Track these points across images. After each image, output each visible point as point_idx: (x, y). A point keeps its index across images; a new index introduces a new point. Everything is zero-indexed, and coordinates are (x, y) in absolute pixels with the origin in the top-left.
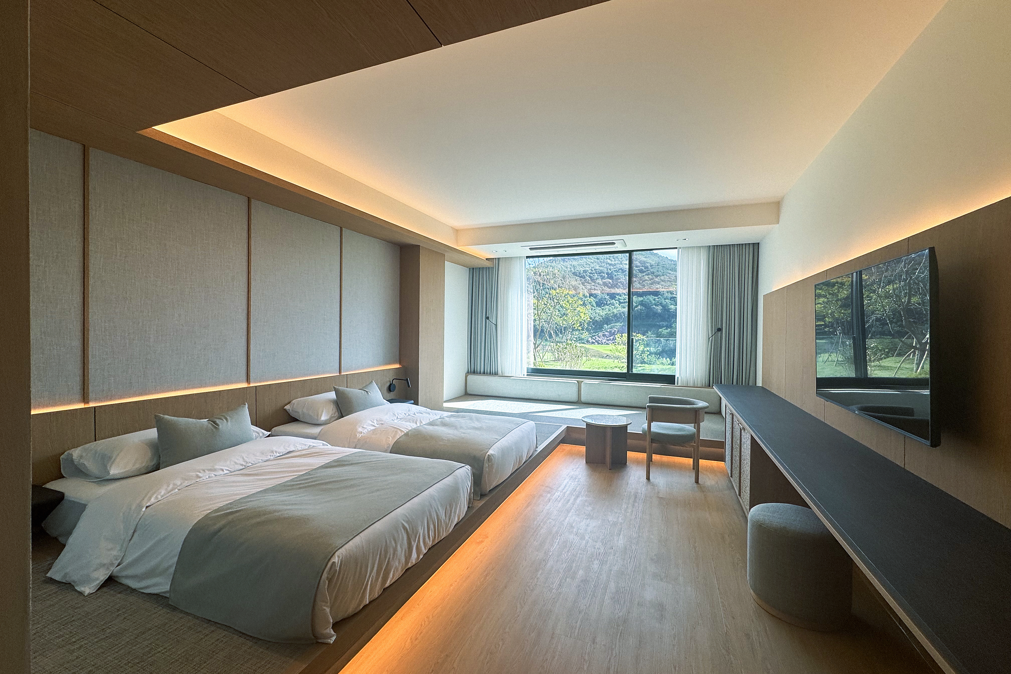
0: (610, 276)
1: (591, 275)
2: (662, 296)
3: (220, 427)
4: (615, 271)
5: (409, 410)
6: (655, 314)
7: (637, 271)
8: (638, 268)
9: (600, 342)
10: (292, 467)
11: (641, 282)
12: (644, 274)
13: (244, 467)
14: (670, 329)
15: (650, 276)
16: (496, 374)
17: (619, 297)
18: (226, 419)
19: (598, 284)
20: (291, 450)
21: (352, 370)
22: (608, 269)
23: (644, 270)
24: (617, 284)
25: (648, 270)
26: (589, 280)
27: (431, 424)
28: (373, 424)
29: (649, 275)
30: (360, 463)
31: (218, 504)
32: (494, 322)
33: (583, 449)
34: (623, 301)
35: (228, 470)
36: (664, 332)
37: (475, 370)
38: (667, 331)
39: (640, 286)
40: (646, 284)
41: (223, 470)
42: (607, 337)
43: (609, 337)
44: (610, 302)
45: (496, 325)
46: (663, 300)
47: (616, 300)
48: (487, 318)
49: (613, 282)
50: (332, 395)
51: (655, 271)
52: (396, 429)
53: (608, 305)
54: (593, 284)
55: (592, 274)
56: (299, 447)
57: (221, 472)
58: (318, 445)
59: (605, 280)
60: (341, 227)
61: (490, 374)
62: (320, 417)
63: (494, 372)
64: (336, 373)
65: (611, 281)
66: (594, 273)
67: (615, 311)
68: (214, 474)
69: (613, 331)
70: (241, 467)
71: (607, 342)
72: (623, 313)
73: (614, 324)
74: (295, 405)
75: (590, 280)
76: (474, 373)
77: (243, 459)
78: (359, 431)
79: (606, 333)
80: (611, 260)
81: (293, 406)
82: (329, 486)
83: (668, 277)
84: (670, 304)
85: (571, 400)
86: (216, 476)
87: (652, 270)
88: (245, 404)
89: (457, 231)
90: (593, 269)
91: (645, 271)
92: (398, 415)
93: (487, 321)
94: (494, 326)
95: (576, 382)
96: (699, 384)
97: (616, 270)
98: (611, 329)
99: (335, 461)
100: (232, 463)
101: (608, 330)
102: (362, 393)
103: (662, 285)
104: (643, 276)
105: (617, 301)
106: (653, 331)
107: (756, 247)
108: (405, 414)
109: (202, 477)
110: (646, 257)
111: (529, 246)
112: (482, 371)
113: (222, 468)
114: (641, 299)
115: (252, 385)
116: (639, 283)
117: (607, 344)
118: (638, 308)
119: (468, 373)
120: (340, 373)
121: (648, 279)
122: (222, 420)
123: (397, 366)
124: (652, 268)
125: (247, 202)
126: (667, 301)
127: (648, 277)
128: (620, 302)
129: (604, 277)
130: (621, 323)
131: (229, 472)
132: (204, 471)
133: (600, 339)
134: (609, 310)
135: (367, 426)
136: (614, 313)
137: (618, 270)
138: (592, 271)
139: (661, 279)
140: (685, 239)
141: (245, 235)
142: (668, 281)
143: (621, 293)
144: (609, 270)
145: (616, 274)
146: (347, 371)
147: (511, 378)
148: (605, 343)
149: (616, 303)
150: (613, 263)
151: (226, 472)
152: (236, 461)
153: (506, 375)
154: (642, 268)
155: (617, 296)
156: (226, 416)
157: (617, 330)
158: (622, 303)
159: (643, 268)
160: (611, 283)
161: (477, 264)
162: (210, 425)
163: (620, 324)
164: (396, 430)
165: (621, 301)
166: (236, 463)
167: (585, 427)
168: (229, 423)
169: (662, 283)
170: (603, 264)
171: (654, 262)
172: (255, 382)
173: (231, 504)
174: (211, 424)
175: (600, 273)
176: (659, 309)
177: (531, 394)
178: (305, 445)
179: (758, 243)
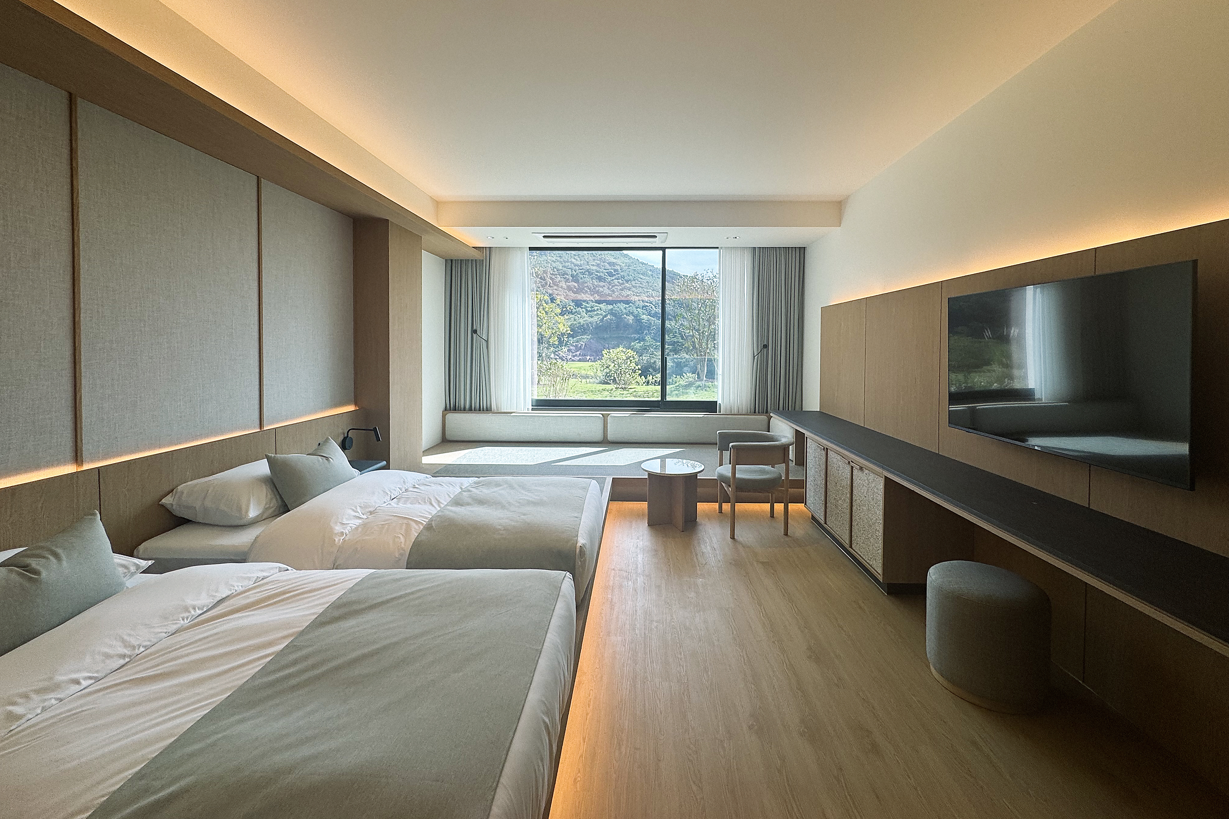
0: (575, 279)
1: (553, 277)
2: (633, 304)
3: (44, 574)
4: (580, 273)
5: (404, 482)
6: (627, 326)
7: (606, 274)
8: (607, 271)
9: (564, 358)
10: (249, 638)
11: (610, 287)
12: (614, 278)
13: (127, 660)
14: (643, 343)
15: (620, 281)
16: (488, 410)
17: (586, 305)
18: (56, 556)
19: (562, 287)
20: (224, 596)
21: (282, 421)
22: (573, 270)
23: (614, 273)
24: (583, 289)
25: (617, 274)
26: (550, 283)
27: (457, 502)
28: (357, 514)
29: (619, 279)
30: (388, 601)
31: (100, 787)
32: (484, 337)
33: (644, 506)
34: (591, 309)
35: (90, 678)
36: (636, 346)
37: (457, 405)
38: (640, 345)
39: (610, 292)
40: (615, 290)
41: (77, 682)
42: (574, 353)
43: (575, 352)
44: (575, 310)
45: (487, 341)
46: (634, 309)
47: (582, 308)
48: (474, 332)
49: (578, 286)
50: (262, 468)
51: (625, 274)
52: (407, 521)
53: (573, 314)
54: (555, 287)
55: (554, 275)
56: (238, 586)
57: (75, 688)
58: (272, 572)
59: (570, 284)
60: (258, 177)
61: (480, 410)
62: (247, 512)
63: (485, 407)
64: (255, 428)
65: (576, 285)
66: (557, 275)
67: (581, 321)
68: (56, 699)
69: (580, 345)
70: (122, 662)
71: (573, 358)
72: (590, 323)
73: (580, 337)
74: (185, 495)
75: (552, 283)
76: (455, 410)
77: (123, 641)
78: (336, 532)
79: (572, 348)
80: (576, 260)
81: (180, 498)
82: (357, 671)
83: (639, 283)
84: (642, 313)
85: (595, 440)
86: (61, 700)
87: (622, 274)
88: (95, 514)
89: (438, 204)
90: (555, 270)
91: (615, 275)
92: (391, 492)
93: (474, 335)
94: (484, 343)
95: (601, 416)
96: (744, 411)
97: (582, 272)
98: (577, 342)
99: (335, 606)
100: (98, 658)
101: (574, 344)
102: (319, 461)
103: (633, 292)
104: (613, 280)
105: (584, 309)
106: (625, 345)
107: (802, 251)
108: (401, 489)
109: (24, 715)
110: (615, 258)
111: (544, 233)
112: (467, 406)
113: (74, 676)
114: (610, 307)
115: (86, 467)
116: (608, 288)
117: (573, 361)
118: (607, 318)
119: (446, 409)
120: (261, 428)
121: (618, 284)
122: (44, 557)
123: (351, 408)
124: (622, 272)
125: (66, 101)
126: (638, 309)
127: (618, 282)
128: (586, 310)
129: (568, 279)
130: (588, 335)
131: (93, 681)
132: (26, 696)
133: (564, 355)
134: (575, 320)
135: (347, 519)
136: (580, 323)
137: (585, 272)
138: (554, 271)
139: (632, 284)
140: (736, 238)
141: (65, 167)
142: (639, 287)
143: (588, 299)
144: (574, 272)
145: (582, 276)
146: (272, 423)
147: (512, 414)
148: (571, 360)
149: (583, 311)
150: (578, 263)
151: (85, 683)
152: (106, 650)
153: (503, 411)
154: (611, 270)
155: (583, 303)
156: (54, 548)
157: (584, 344)
158: (590, 311)
159: (613, 271)
160: (577, 287)
161: (460, 254)
162: (14, 576)
163: (588, 337)
164: (405, 521)
165: (589, 309)
166: (108, 656)
167: (647, 477)
168: (65, 563)
169: (634, 289)
170: (567, 264)
171: (624, 265)
172: (92, 461)
173: (140, 776)
174: (19, 574)
175: (563, 275)
176: (631, 318)
177: (542, 434)
178: (249, 579)
179: (804, 247)
